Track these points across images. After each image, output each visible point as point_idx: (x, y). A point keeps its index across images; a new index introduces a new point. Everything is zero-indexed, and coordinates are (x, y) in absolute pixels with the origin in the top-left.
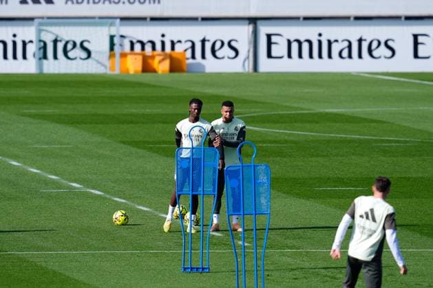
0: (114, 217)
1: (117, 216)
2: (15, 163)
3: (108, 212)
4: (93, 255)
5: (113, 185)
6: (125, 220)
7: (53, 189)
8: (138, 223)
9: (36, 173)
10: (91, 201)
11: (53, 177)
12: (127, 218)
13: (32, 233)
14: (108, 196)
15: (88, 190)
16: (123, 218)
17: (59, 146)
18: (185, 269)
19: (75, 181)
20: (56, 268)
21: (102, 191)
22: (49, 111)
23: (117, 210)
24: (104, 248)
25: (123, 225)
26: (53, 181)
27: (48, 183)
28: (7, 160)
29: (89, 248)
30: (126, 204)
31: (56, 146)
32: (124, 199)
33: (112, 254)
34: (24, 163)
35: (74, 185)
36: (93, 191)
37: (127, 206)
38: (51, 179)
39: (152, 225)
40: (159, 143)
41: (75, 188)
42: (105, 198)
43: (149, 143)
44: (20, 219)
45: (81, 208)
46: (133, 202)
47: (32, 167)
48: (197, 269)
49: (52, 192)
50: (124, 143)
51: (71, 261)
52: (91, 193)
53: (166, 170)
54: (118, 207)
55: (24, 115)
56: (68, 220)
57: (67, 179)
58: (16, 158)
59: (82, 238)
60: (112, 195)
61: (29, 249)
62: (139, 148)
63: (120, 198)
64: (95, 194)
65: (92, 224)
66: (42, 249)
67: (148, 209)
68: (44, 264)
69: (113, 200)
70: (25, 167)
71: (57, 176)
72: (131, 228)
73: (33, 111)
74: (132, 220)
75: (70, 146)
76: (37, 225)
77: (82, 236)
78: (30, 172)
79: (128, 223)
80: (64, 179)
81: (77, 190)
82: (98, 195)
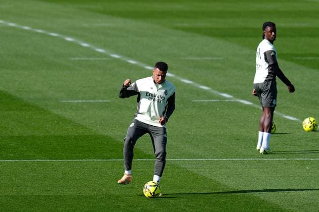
4: (242, 163)
7: (204, 98)
8: (285, 132)
9: (188, 84)
10: (241, 111)
11: (205, 88)
14: (256, 106)
15: (238, 100)
17: (210, 58)
19: (225, 92)
20: (207, 175)
21: (251, 101)
22: (202, 24)
26: (205, 92)
27: (199, 93)
29: (238, 156)
33: (259, 162)
34: (177, 74)
35: (225, 95)
36: (242, 101)
38: (203, 89)
39: (299, 133)
40: (306, 55)
41: (226, 98)
42: (255, 108)
43: (297, 55)
44: (173, 127)
45: (230, 117)
47: (185, 79)
49: (203, 102)
51: (221, 168)
52: (241, 103)
53: (312, 82)
55: (177, 28)
56: (218, 129)
57: (217, 90)
59: (231, 146)
61: (181, 156)
62: (286, 60)
64: (245, 104)
65: (241, 132)
66: (194, 156)
67: (295, 119)
68: (195, 171)
70: (178, 78)
71: (207, 85)
72: (279, 137)
73: (186, 25)
74: (279, 129)
75: (221, 58)
76: (189, 133)
77: (231, 144)
78: (184, 83)
79: (275, 132)
80: (215, 90)
81: (227, 101)
82: (248, 105)
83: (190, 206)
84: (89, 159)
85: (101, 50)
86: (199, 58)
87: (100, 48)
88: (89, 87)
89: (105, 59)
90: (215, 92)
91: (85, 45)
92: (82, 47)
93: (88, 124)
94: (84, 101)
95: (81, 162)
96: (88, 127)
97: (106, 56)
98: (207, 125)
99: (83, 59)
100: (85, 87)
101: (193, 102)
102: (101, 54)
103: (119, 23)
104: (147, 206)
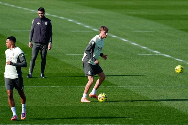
0: (176, 69)
1: (178, 68)
2: (124, 40)
3: (173, 66)
4: (165, 89)
5: (176, 52)
6: (182, 70)
7: (144, 53)
9: (135, 46)
10: (164, 60)
12: (183, 69)
13: (133, 76)
14: (173, 58)
15: (163, 55)
16: (181, 69)
17: (148, 31)
19: (155, 50)
20: (145, 95)
21: (170, 55)
22: (142, 13)
23: (177, 65)
24: (170, 85)
25: (180, 73)
26: (144, 50)
27: (141, 50)
28: (120, 38)
29: (163, 85)
30: (182, 62)
31: (145, 31)
32: (181, 59)
33: (175, 88)
34: (129, 40)
35: (155, 52)
36: (165, 55)
37: (183, 63)
38: (144, 49)
41: (156, 53)
45: (158, 64)
46: (186, 61)
47: (134, 42)
49: (143, 55)
50: (181, 30)
51: (153, 91)
52: (165, 56)
54: (178, 63)
55: (129, 15)
56: (152, 70)
57: (151, 49)
58: (125, 37)
59: (159, 80)
60: (175, 57)
61: (131, 85)
63: (179, 59)
64: (166, 57)
65: (164, 72)
66: (138, 85)
68: (139, 93)
69: (176, 60)
70: (130, 42)
71: (146, 47)
72: (185, 75)
73: (134, 13)
74: (185, 70)
75: (153, 31)
76: (136, 72)
77: (159, 79)
78: (133, 45)
79: (183, 72)
80: (150, 49)
81: (156, 55)
82: (168, 57)
83: (136, 112)
84: (82, 86)
85: (87, 27)
86: (141, 32)
87: (88, 25)
88: (81, 47)
89: (89, 31)
90: (150, 50)
91: (79, 24)
92: (77, 24)
93: (80, 67)
94: (78, 54)
95: (77, 88)
96: (80, 69)
97: (90, 30)
98: (146, 68)
99: (78, 31)
100: (79, 47)
101: (138, 55)
102: (88, 29)
103: (97, 12)
104: (112, 112)
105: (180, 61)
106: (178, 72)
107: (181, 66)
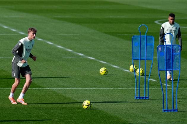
0: (100, 71)
1: (102, 70)
2: (50, 43)
3: (97, 68)
4: (89, 90)
5: (100, 54)
6: (106, 72)
7: (69, 56)
8: (113, 74)
9: (61, 48)
10: (89, 63)
11: (70, 50)
12: (107, 71)
13: (58, 78)
14: (97, 60)
15: (87, 57)
16: (105, 71)
17: (73, 35)
18: (136, 98)
19: (80, 52)
20: (71, 97)
21: (94, 58)
22: (67, 16)
23: (101, 68)
24: (95, 87)
25: (105, 75)
26: (70, 53)
27: (66, 53)
28: (46, 41)
29: (87, 87)
31: (71, 35)
32: (106, 62)
33: (99, 90)
34: (55, 43)
35: (80, 54)
36: (89, 58)
37: (107, 65)
38: (69, 51)
39: (120, 75)
40: (124, 33)
41: (81, 56)
42: (96, 61)
43: (119, 33)
44: (52, 71)
45: (83, 66)
46: (110, 63)
47: (59, 45)
48: (143, 98)
49: (68, 58)
50: (106, 33)
51: (78, 93)
52: (89, 59)
53: (127, 47)
54: (102, 66)
55: (55, 18)
56: (77, 72)
58: (50, 40)
60: (99, 60)
61: (57, 87)
62: (113, 35)
63: (103, 61)
64: (91, 59)
65: (89, 74)
66: (64, 87)
67: (118, 67)
68: (64, 95)
69: (100, 62)
70: (55, 45)
71: (71, 49)
72: (109, 77)
73: (59, 17)
74: (109, 72)
75: (78, 35)
76: (61, 74)
77: (84, 80)
78: (58, 47)
79: (107, 74)
80: (75, 51)
81: (81, 57)
82: (92, 59)
83: (61, 113)
84: (8, 88)
85: (14, 30)
86: (66, 35)
87: (14, 28)
88: (8, 50)
89: (15, 35)
90: (75, 53)
91: (6, 27)
92: (4, 28)
93: (7, 69)
94: (5, 57)
95: (3, 90)
96: (7, 71)
97: (17, 33)
98: (71, 70)
99: (4, 35)
100: (5, 50)
101: (63, 58)
102: (14, 32)
103: (24, 15)
104: (38, 113)
105: (104, 63)
106: (102, 74)
107: (105, 68)
